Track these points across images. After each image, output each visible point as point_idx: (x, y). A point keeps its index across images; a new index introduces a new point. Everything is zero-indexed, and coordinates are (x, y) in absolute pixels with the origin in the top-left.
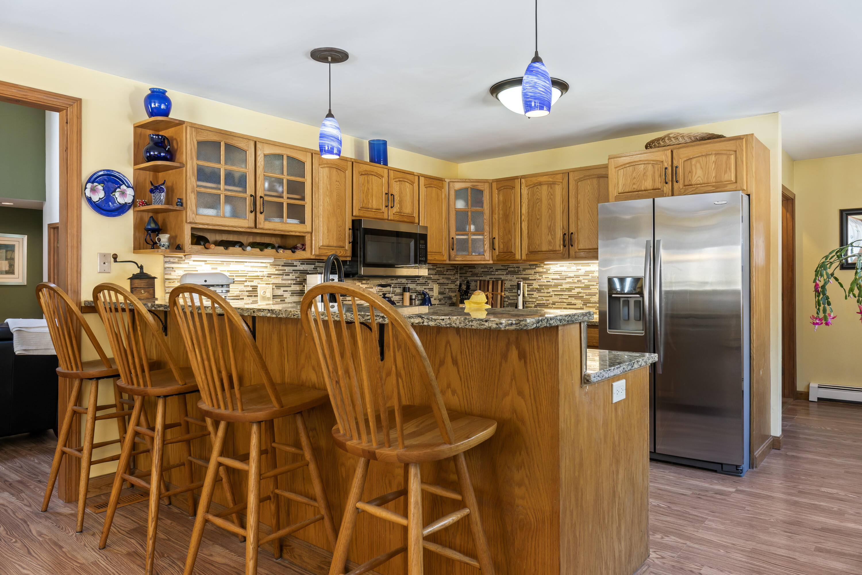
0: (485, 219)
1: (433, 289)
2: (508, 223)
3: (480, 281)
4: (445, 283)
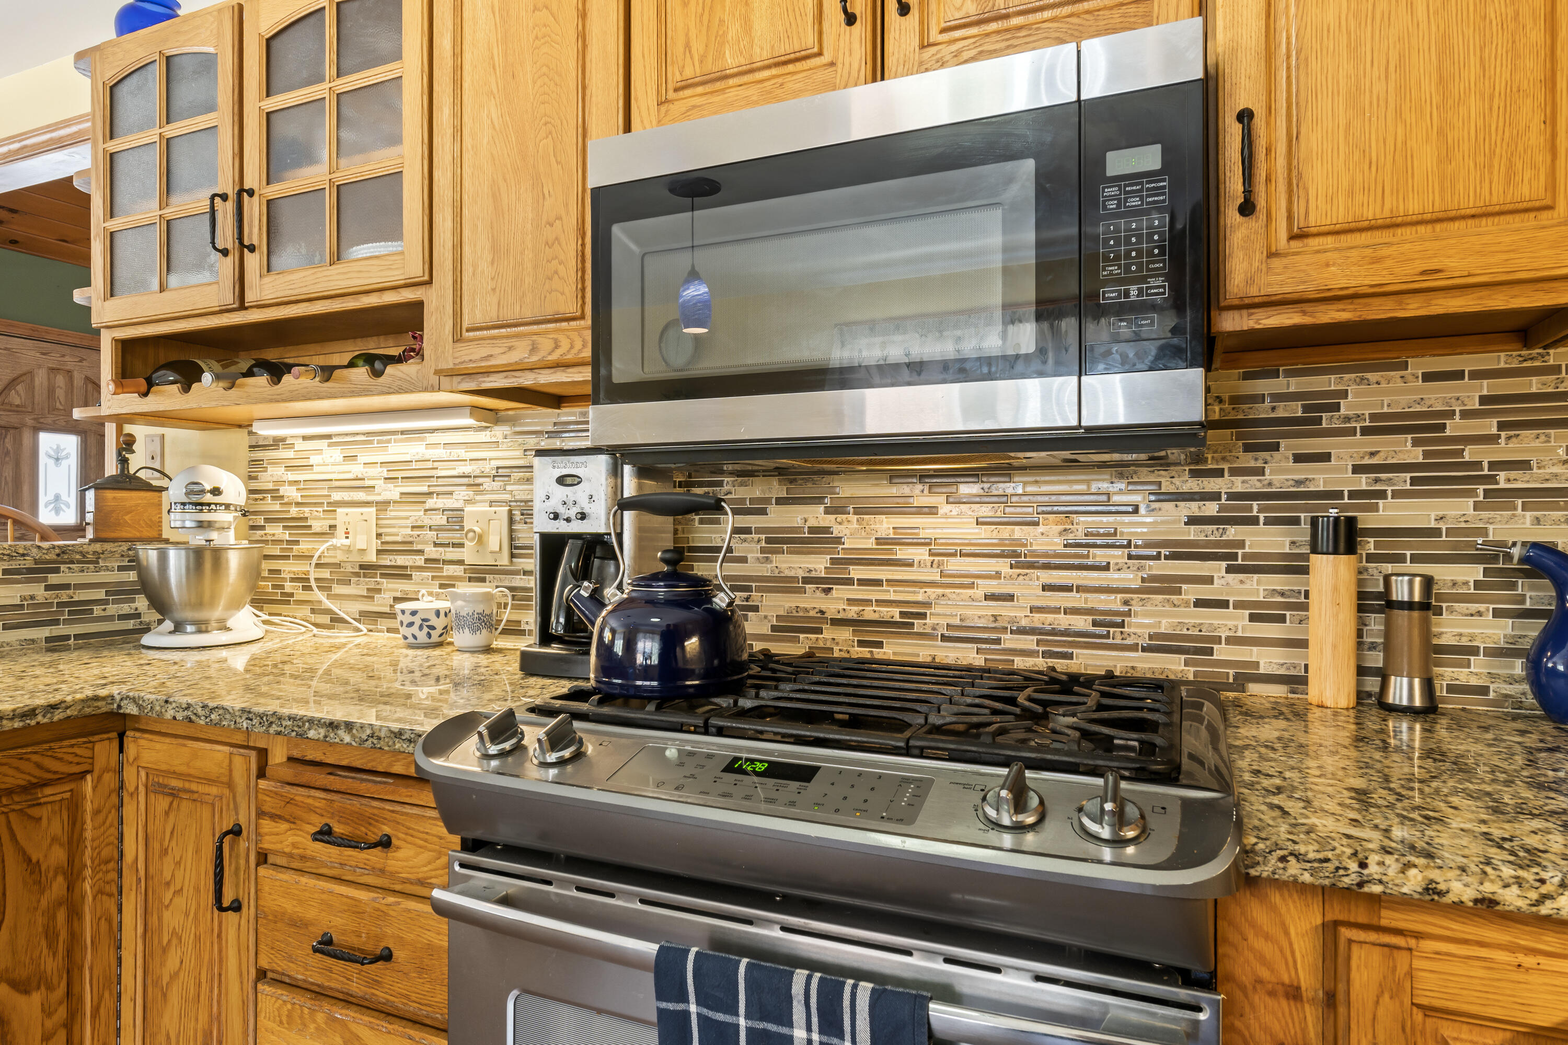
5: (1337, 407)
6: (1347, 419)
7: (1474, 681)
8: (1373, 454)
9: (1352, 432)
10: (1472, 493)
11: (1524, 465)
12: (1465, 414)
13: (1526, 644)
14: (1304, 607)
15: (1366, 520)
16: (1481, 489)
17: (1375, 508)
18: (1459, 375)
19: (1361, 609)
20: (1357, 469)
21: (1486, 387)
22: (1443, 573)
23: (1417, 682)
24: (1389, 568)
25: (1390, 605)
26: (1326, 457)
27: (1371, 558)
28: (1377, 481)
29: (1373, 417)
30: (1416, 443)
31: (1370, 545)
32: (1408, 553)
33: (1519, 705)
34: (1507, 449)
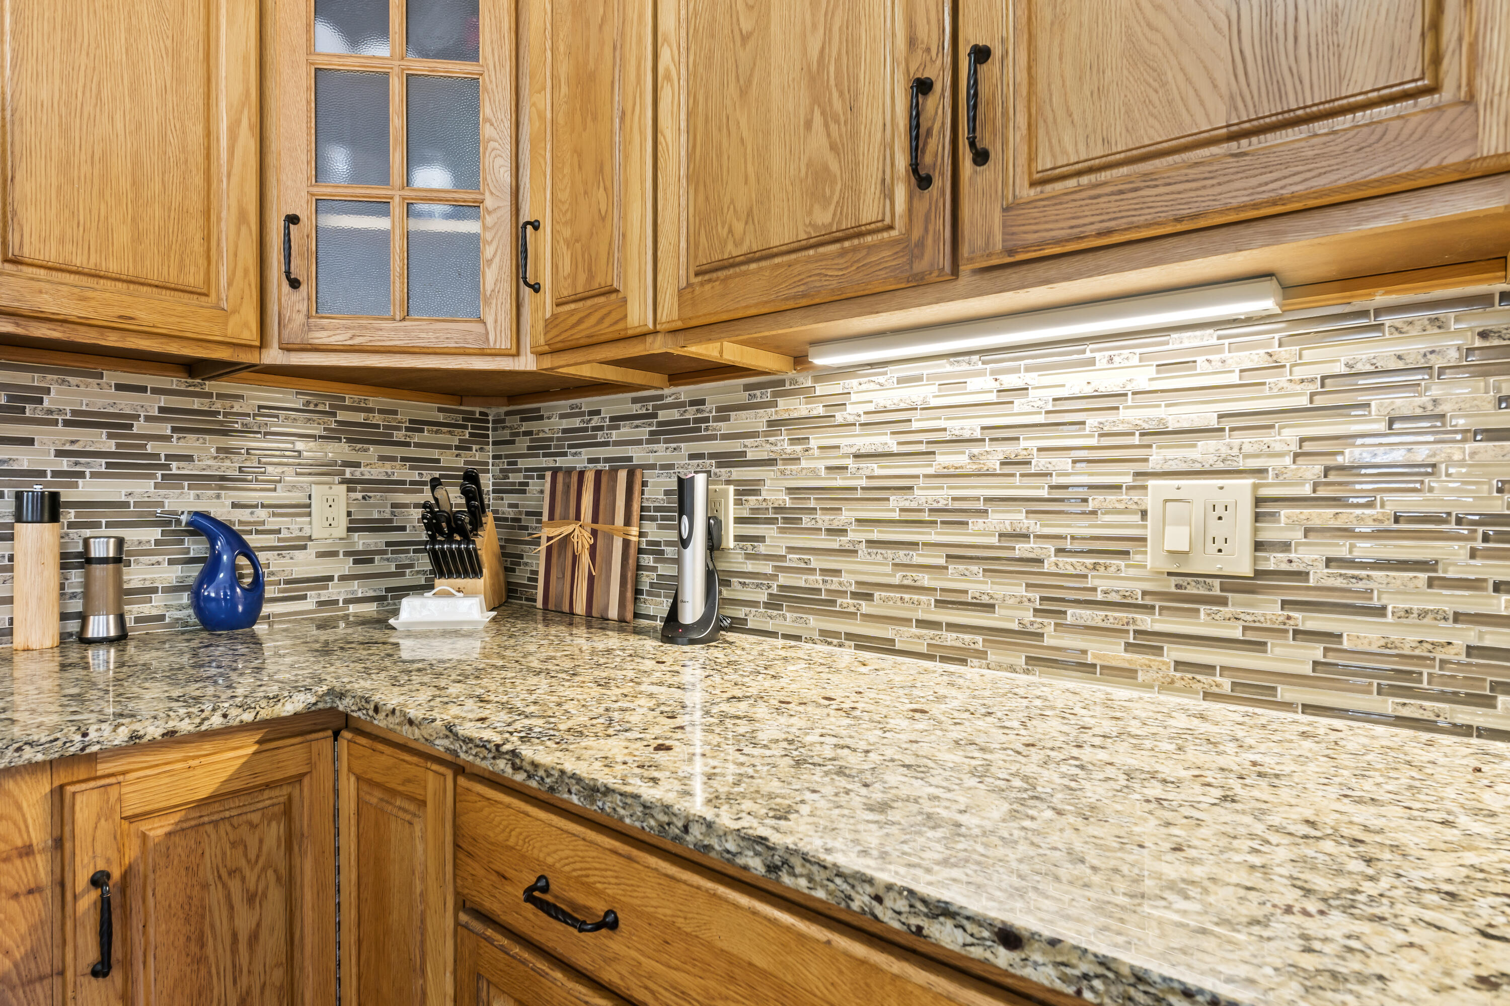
0: (487, 120)
1: (309, 506)
2: (595, 119)
3: (555, 471)
4: (403, 482)
5: (40, 401)
6: (50, 412)
7: (155, 612)
8: (73, 442)
9: (55, 423)
10: (152, 476)
11: (189, 458)
12: (148, 419)
13: (190, 582)
14: (11, 569)
15: (67, 495)
16: (159, 473)
17: (76, 486)
18: (143, 389)
19: (64, 566)
20: (60, 453)
21: (163, 401)
22: (132, 535)
23: (111, 617)
24: (87, 533)
25: (86, 560)
26: (30, 442)
27: (71, 525)
28: (76, 464)
29: (74, 412)
30: (110, 436)
31: (70, 515)
32: (104, 521)
33: (186, 624)
34: (178, 446)
